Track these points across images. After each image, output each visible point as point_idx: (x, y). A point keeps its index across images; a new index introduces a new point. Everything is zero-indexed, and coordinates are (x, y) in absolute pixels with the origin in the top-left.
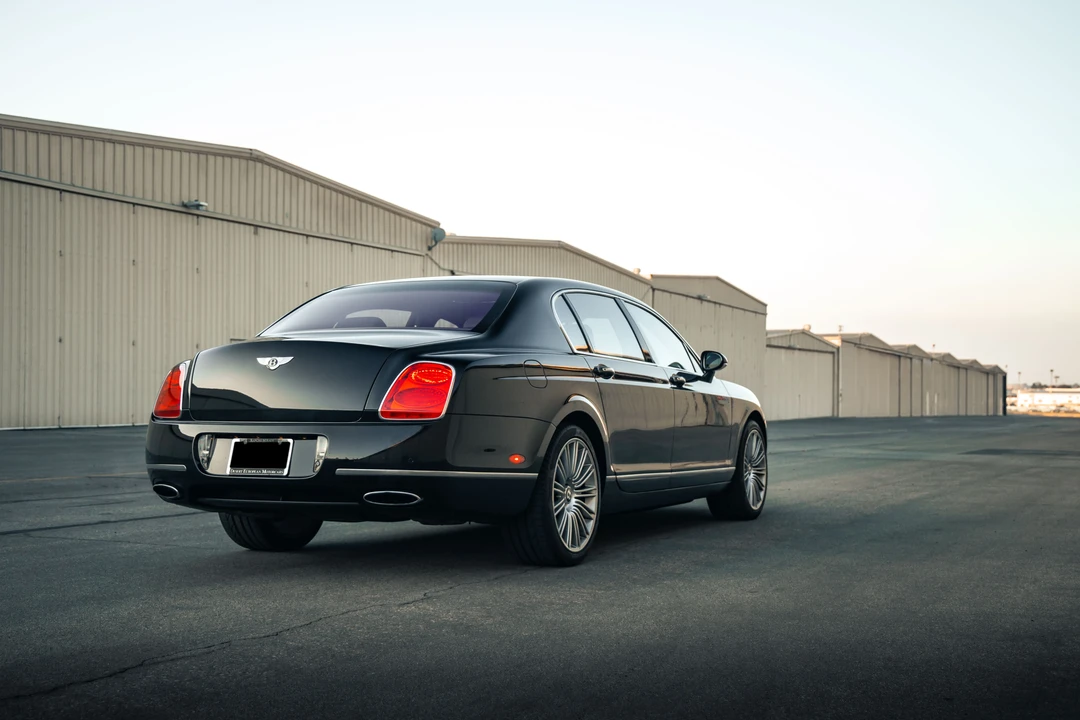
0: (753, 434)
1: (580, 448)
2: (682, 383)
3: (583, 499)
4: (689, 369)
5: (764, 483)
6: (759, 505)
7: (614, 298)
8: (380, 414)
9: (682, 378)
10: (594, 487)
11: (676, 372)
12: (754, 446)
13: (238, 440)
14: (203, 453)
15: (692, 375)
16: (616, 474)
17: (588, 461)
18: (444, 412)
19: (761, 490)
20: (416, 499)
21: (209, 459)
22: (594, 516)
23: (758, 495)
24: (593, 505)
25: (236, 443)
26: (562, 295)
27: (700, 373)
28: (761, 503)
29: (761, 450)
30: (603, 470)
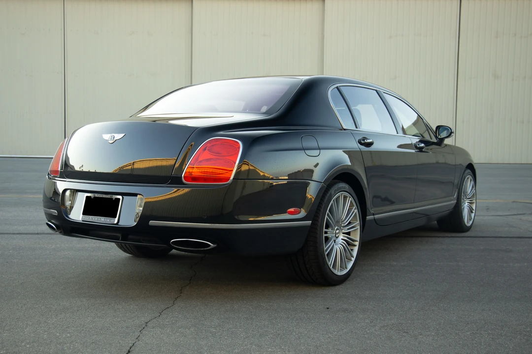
0: (468, 178)
1: (345, 197)
2: (422, 148)
3: (348, 234)
4: (427, 138)
5: (474, 208)
6: (471, 222)
7: (376, 90)
8: (183, 179)
9: (423, 145)
10: (357, 224)
11: (418, 140)
12: (469, 185)
13: (89, 195)
14: (68, 203)
15: (430, 142)
16: (374, 215)
17: (351, 205)
18: (232, 178)
19: (472, 212)
20: (210, 245)
21: (72, 208)
22: (357, 243)
23: (470, 216)
24: (356, 236)
25: (87, 197)
26: (337, 88)
27: (434, 140)
28: (472, 220)
29: (473, 187)
30: (364, 212)
